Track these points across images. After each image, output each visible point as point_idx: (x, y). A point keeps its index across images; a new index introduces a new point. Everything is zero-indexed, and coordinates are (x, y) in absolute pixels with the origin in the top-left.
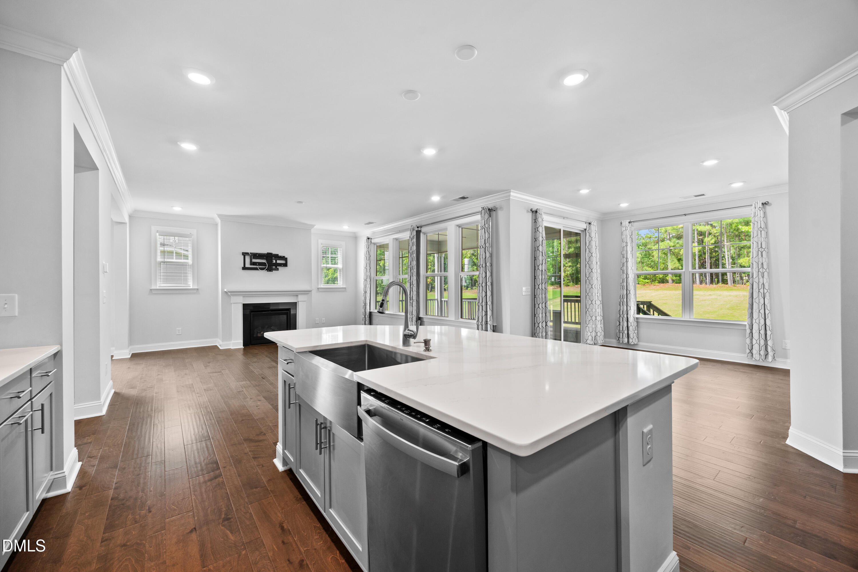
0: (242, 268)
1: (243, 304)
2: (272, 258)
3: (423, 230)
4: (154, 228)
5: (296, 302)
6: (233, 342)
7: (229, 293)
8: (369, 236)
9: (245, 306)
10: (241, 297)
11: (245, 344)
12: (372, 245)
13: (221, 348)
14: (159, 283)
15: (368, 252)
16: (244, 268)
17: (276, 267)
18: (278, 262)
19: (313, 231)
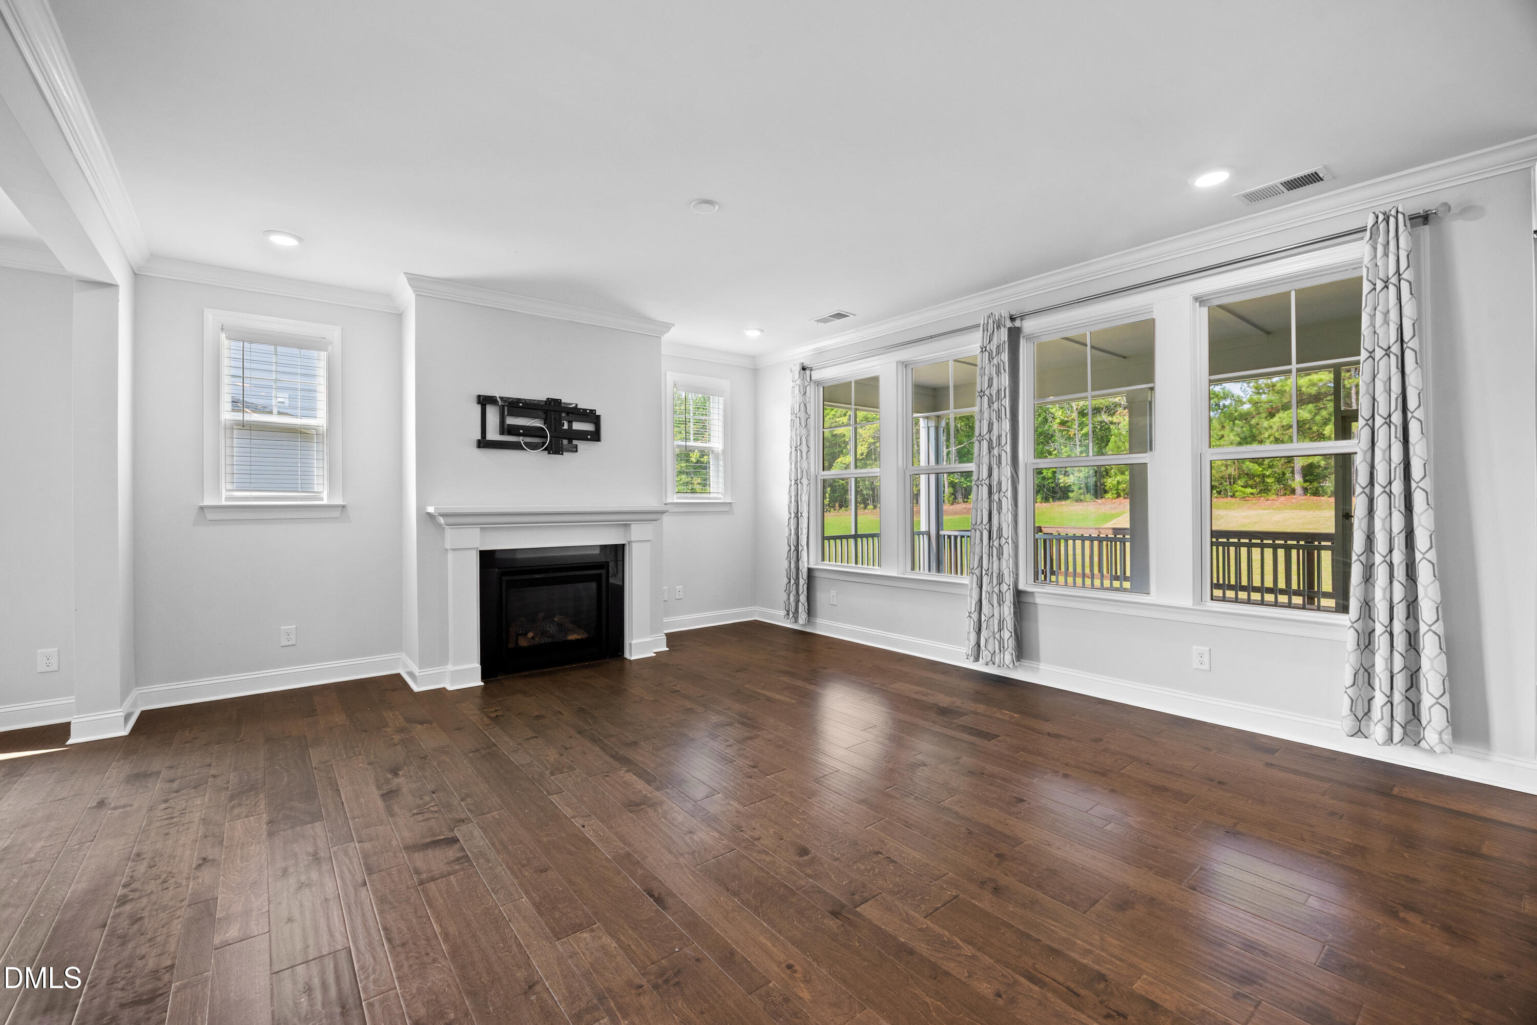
0: (475, 444)
1: (481, 552)
2: (560, 416)
3: (1029, 326)
4: (211, 318)
5: (623, 545)
6: (450, 667)
7: (441, 520)
8: (807, 363)
9: (487, 559)
10: (476, 531)
11: (486, 674)
12: (812, 385)
13: (416, 688)
14: (229, 487)
15: (802, 404)
16: (484, 443)
17: (570, 441)
18: (577, 426)
19: (666, 337)
